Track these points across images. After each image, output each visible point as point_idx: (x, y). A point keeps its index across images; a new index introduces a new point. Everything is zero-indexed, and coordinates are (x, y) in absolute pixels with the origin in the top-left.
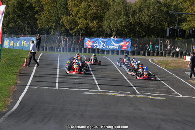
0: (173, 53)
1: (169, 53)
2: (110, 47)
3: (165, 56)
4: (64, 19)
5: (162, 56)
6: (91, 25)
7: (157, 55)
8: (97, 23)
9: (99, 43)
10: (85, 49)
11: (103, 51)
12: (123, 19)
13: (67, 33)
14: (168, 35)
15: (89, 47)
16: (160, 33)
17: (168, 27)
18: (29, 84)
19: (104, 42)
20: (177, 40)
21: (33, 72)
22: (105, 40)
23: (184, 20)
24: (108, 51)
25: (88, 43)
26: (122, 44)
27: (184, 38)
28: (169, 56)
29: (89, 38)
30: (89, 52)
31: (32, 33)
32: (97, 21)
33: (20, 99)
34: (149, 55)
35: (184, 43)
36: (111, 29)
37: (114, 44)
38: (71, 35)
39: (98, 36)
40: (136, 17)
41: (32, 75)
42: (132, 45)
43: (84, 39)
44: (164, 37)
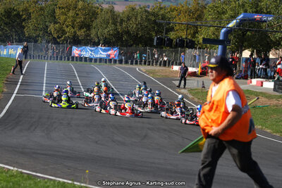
0: (161, 62)
1: (157, 62)
2: (98, 56)
3: (153, 65)
4: (52, 27)
5: (149, 65)
6: (78, 33)
7: (145, 64)
8: (84, 32)
9: (87, 52)
10: (73, 57)
11: (91, 60)
12: (111, 28)
13: (55, 42)
14: (155, 44)
15: (76, 55)
16: (148, 42)
17: (156, 36)
18: (16, 92)
19: (91, 51)
20: (164, 49)
21: (20, 81)
22: (93, 49)
23: (172, 29)
24: (96, 60)
25: (76, 51)
26: (109, 52)
27: (171, 47)
28: (156, 64)
29: (77, 47)
30: (77, 60)
31: (20, 41)
32: (85, 29)
33: (7, 107)
34: (136, 63)
35: (172, 52)
36: (98, 38)
37: (102, 53)
38: (59, 44)
39: (86, 44)
40: (124, 26)
41: (19, 83)
42: (120, 54)
43: (71, 48)
44: (152, 46)
